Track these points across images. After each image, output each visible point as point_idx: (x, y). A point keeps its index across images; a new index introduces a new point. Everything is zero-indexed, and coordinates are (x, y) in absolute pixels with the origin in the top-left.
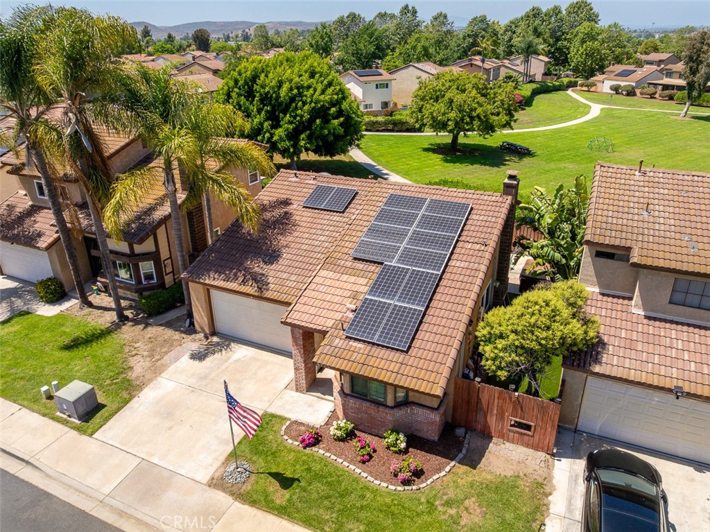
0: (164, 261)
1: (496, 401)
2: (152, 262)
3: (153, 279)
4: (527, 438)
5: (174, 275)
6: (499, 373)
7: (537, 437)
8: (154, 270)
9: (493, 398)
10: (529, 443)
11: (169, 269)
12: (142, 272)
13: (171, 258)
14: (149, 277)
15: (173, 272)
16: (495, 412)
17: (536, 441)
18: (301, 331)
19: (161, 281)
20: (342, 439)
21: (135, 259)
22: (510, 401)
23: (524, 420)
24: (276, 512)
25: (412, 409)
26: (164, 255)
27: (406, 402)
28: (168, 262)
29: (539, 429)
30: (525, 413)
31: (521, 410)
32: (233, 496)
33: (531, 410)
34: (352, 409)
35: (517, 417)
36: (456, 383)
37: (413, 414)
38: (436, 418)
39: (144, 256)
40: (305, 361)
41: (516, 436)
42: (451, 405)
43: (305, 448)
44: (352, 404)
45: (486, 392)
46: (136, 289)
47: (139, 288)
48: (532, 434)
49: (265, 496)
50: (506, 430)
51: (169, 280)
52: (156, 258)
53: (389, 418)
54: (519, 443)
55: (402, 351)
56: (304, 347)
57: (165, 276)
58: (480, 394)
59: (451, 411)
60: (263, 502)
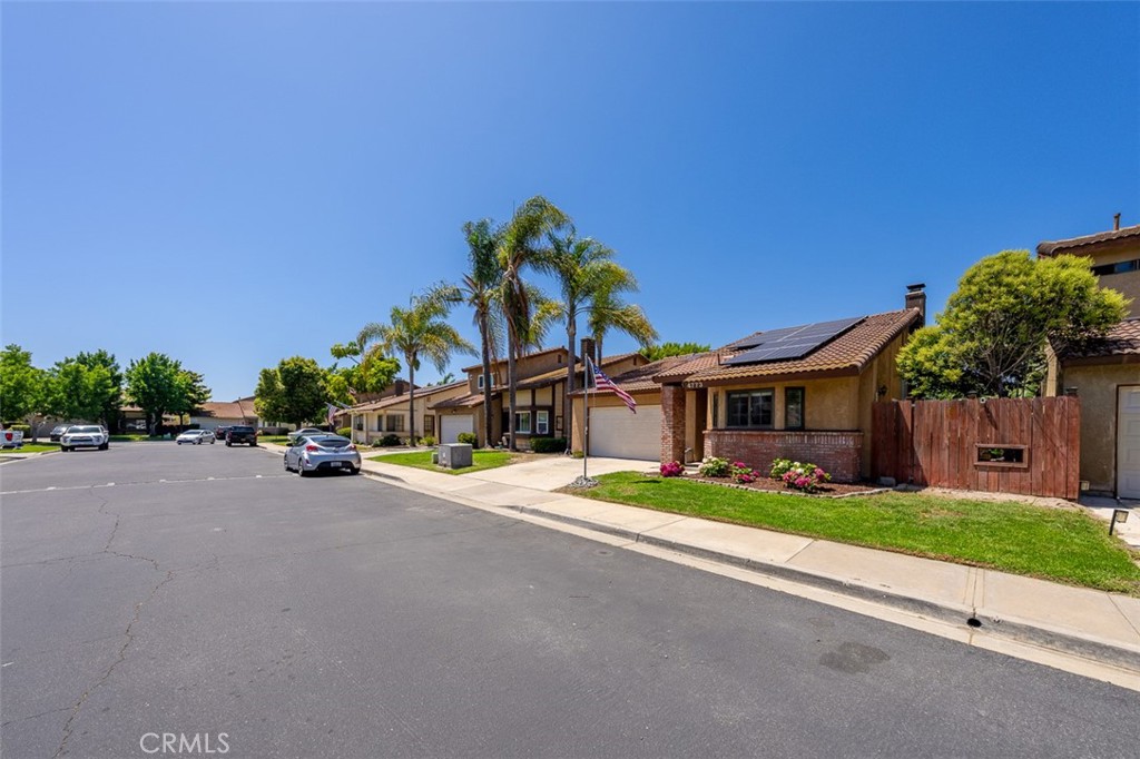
0: (557, 417)
1: (946, 423)
2: (547, 412)
3: (546, 431)
4: (1017, 475)
5: (563, 434)
6: (946, 372)
7: (1036, 471)
8: (547, 422)
10: (1023, 483)
11: (560, 426)
12: (538, 422)
13: (563, 416)
14: (542, 427)
15: (562, 430)
16: (946, 441)
17: (1037, 479)
18: (672, 388)
19: (551, 434)
20: (713, 476)
21: (534, 408)
22: (971, 416)
23: (1004, 443)
24: (621, 500)
25: (810, 437)
26: (558, 412)
27: (802, 428)
28: (560, 419)
29: (1039, 454)
30: (1004, 430)
31: (996, 428)
32: (575, 494)
33: (1017, 422)
34: (727, 446)
35: (988, 441)
36: (874, 412)
37: (813, 446)
38: (848, 442)
39: (543, 408)
40: (674, 427)
41: (993, 475)
42: (868, 448)
43: (666, 476)
44: (727, 439)
45: (926, 411)
46: (530, 437)
47: (534, 435)
48: (1026, 466)
49: (612, 492)
50: (971, 470)
51: (558, 435)
52: (551, 409)
53: (778, 444)
54: (1001, 489)
55: (795, 359)
56: (674, 409)
57: (556, 432)
58: (916, 419)
59: (868, 459)
60: (607, 494)
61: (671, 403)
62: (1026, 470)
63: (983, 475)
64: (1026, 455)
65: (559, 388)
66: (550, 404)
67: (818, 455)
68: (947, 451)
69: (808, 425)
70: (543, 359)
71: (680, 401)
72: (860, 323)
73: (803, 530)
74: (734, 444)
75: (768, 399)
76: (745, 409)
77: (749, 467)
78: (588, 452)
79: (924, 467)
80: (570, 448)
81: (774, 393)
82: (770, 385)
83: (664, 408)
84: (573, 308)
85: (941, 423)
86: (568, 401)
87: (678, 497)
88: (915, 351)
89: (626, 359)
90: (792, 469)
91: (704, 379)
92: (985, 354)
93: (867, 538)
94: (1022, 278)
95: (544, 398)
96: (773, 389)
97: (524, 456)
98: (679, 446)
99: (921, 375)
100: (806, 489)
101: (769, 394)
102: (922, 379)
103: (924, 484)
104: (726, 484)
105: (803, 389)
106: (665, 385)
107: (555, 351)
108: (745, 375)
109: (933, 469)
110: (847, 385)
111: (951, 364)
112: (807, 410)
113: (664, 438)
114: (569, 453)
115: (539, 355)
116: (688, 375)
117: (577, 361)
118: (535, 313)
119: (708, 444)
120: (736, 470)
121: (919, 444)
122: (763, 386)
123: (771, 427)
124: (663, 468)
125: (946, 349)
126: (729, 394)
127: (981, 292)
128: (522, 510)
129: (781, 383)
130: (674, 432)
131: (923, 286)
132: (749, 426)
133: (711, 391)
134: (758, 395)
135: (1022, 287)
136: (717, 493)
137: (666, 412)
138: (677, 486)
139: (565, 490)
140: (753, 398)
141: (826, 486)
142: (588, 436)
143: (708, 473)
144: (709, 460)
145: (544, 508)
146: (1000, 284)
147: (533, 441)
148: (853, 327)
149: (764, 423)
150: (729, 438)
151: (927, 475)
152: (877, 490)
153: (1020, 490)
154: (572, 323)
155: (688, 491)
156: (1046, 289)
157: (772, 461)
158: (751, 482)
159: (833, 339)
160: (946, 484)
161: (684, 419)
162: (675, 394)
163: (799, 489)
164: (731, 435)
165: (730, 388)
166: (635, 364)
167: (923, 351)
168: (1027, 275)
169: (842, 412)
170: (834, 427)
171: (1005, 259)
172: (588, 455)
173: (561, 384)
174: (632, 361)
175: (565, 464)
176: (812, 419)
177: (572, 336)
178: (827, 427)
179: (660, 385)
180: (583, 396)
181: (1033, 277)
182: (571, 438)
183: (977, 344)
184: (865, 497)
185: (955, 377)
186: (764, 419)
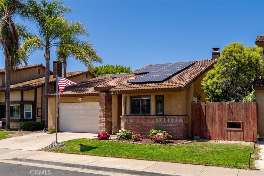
0: (38, 108)
1: (217, 112)
2: (31, 105)
3: (30, 117)
4: (239, 133)
5: (42, 119)
6: (217, 91)
7: (245, 131)
8: (31, 112)
9: (214, 111)
10: (241, 137)
11: (40, 114)
12: (25, 112)
13: (42, 108)
14: (28, 115)
15: (41, 116)
16: (217, 120)
17: (245, 134)
18: (105, 93)
19: (34, 119)
20: (124, 139)
21: (23, 103)
22: (225, 109)
23: (235, 120)
24: (76, 152)
25: (166, 119)
26: (39, 105)
27: (163, 115)
28: (40, 110)
29: (246, 125)
30: (235, 115)
31: (233, 114)
32: (51, 151)
33: (239, 112)
34: (131, 124)
35: (230, 120)
36: (192, 107)
37: (167, 123)
38: (180, 121)
39: (28, 103)
40: (106, 114)
41: (232, 133)
42: (190, 123)
43: (100, 140)
44: (130, 120)
45: (210, 107)
46: (20, 121)
47: (22, 120)
48: (242, 130)
49: (71, 148)
50: (225, 132)
51: (38, 119)
52: (34, 104)
53: (153, 122)
54: (235, 139)
55: (160, 82)
56: (106, 105)
57: (37, 117)
58: (207, 110)
59: (190, 129)
60: (69, 150)
61: (104, 101)
62: (242, 131)
63: (229, 133)
64: (242, 125)
65: (39, 91)
66: (33, 100)
67: (170, 127)
68: (217, 124)
69: (166, 113)
70: (28, 72)
71: (109, 100)
72: (193, 64)
73: (155, 158)
74: (134, 123)
75: (148, 101)
76: (138, 106)
77: (139, 133)
78: (58, 129)
79: (210, 131)
80: (47, 127)
81: (151, 98)
82: (149, 94)
83: (101, 104)
84: (48, 43)
85: (215, 112)
86: (45, 99)
87: (105, 149)
88: (207, 80)
89: (81, 74)
90: (158, 133)
91: (119, 90)
92: (229, 83)
93: (177, 159)
94: (239, 54)
95: (29, 97)
96: (150, 96)
97: (17, 133)
98: (109, 124)
99: (209, 91)
100: (162, 142)
101: (149, 98)
102: (209, 93)
103: (210, 139)
104: (128, 142)
105: (163, 96)
106: (101, 92)
107: (36, 67)
108: (138, 89)
109: (213, 132)
110: (180, 95)
111: (218, 87)
112: (165, 106)
113: (101, 120)
114: (46, 130)
115: (25, 69)
116: (113, 87)
117: (51, 73)
118: (22, 44)
119: (122, 123)
120: (133, 135)
121: (208, 121)
122: (146, 94)
123: (150, 114)
124: (99, 136)
125: (217, 81)
126: (131, 97)
127: (227, 58)
128: (21, 160)
129: (154, 93)
130: (106, 117)
131: (218, 49)
132: (141, 114)
133: (123, 96)
134: (144, 98)
135: (238, 58)
136: (123, 146)
137: (101, 106)
138: (105, 144)
139: (46, 149)
140: (142, 100)
141: (170, 141)
142: (58, 119)
143: (121, 138)
144: (122, 131)
145: (34, 158)
146: (232, 56)
147: (22, 123)
148: (189, 66)
149: (147, 112)
150: (132, 120)
151: (211, 135)
152: (190, 142)
153: (240, 139)
154: (48, 52)
155: (110, 146)
156: (246, 59)
157: (150, 130)
158: (140, 140)
159: (179, 72)
160: (217, 138)
161: (111, 110)
162: (106, 97)
163: (159, 142)
164: (132, 118)
165: (132, 95)
166: (87, 77)
167: (209, 81)
168: (240, 53)
169: (179, 107)
170: (176, 114)
171: (234, 45)
172: (58, 131)
173: (41, 88)
174: (85, 75)
175: (44, 136)
176: (167, 110)
177: (48, 60)
178: (173, 114)
179: (98, 92)
180: (55, 96)
181: (242, 54)
182: (47, 121)
183: (226, 79)
184: (184, 145)
185: (219, 93)
186: (147, 111)
